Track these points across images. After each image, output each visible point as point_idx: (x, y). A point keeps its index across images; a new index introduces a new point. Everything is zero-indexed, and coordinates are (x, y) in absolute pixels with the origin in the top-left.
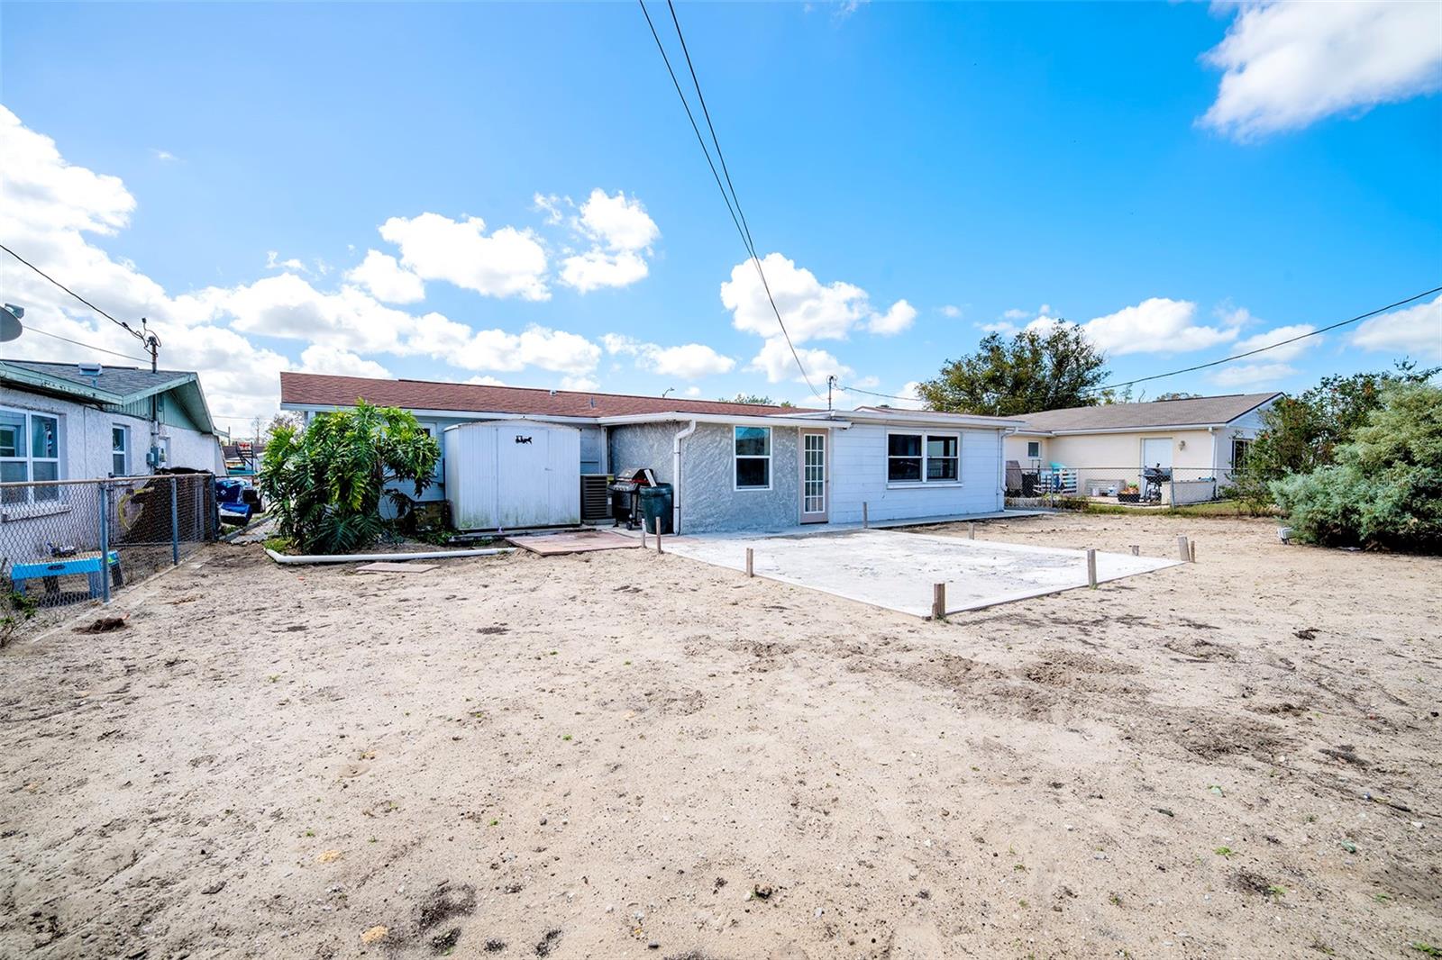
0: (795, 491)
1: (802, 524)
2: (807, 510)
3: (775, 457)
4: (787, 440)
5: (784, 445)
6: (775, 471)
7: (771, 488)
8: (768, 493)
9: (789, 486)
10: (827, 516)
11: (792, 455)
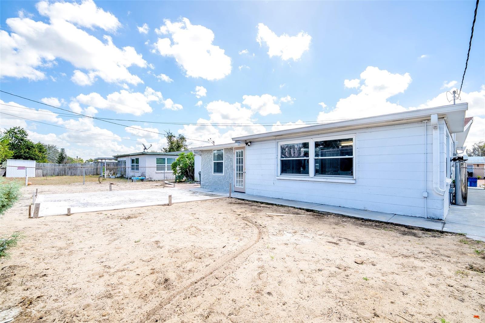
0: (232, 176)
1: (235, 191)
2: (236, 186)
3: (225, 161)
4: (229, 154)
5: (228, 156)
6: (225, 167)
7: (223, 174)
8: (222, 176)
9: (229, 174)
10: (245, 189)
11: (231, 160)
